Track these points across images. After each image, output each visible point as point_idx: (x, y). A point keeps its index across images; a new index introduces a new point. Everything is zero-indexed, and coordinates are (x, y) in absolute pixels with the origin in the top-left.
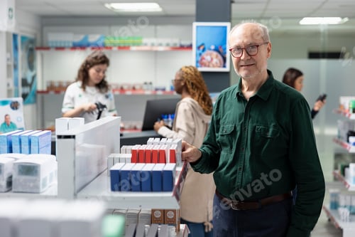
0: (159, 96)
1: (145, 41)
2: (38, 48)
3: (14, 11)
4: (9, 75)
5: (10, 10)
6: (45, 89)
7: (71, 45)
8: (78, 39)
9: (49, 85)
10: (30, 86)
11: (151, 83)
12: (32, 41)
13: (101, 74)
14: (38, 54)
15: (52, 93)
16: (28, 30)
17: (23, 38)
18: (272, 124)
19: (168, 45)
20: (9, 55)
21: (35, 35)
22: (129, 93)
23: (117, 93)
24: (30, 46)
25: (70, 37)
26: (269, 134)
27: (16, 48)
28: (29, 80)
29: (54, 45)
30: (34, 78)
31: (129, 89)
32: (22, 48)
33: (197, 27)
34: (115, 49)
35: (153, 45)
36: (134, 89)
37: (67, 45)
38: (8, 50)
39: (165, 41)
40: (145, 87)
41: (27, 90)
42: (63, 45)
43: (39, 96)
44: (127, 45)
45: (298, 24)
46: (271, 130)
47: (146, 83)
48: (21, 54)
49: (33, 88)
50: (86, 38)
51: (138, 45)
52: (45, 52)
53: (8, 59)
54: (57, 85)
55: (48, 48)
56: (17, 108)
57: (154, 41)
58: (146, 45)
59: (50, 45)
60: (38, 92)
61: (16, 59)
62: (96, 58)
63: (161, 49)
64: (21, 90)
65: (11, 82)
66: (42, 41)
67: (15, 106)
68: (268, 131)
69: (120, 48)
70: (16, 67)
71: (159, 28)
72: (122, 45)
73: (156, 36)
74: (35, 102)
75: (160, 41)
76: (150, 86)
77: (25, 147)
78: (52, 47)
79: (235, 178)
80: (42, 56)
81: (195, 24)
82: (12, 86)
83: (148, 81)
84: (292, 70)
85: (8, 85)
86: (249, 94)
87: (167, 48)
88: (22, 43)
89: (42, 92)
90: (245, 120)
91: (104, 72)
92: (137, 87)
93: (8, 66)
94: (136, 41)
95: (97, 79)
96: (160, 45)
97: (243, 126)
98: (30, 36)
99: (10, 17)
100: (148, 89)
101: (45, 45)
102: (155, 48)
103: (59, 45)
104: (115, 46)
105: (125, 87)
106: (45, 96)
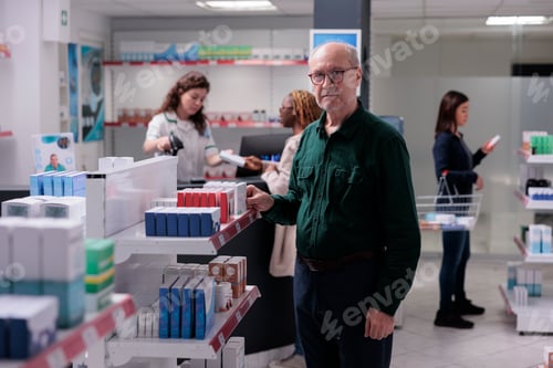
0: (276, 129)
1: (255, 52)
2: (106, 63)
3: (69, 14)
4: (62, 102)
5: (64, 13)
6: (116, 120)
7: (152, 58)
8: (162, 49)
9: (121, 114)
10: (95, 115)
11: (263, 112)
12: (97, 53)
13: (198, 102)
14: (107, 71)
15: (125, 125)
16: (91, 37)
17: (84, 49)
18: (356, 167)
19: (287, 57)
20: (62, 74)
21: (103, 43)
22: (232, 125)
23: (216, 125)
24: (95, 60)
25: (150, 48)
26: (351, 180)
27: (74, 63)
28: (94, 109)
29: (129, 58)
30: (100, 104)
31: (232, 121)
32: (83, 63)
33: (315, 35)
34: (213, 63)
35: (266, 57)
36: (240, 119)
37: (146, 58)
38: (61, 68)
39: (282, 52)
40: (255, 117)
41: (90, 121)
42: (140, 58)
43: (108, 129)
44: (229, 58)
45: (484, 25)
46: (353, 174)
47: (256, 112)
48: (82, 71)
49: (99, 118)
50: (173, 48)
51: (246, 57)
52: (115, 68)
53: (62, 80)
54: (132, 114)
55: (120, 63)
56: (66, 147)
57: (268, 51)
58: (256, 57)
59: (123, 58)
60: (106, 124)
61: (74, 79)
62: (192, 79)
63: (277, 63)
64: (82, 122)
65: (66, 111)
66: (112, 52)
67: (63, 143)
68: (350, 175)
69: (220, 62)
70: (73, 90)
71: (275, 32)
72: (222, 58)
73: (271, 46)
74: (102, 138)
75: (277, 52)
76: (262, 115)
77: (58, 188)
78: (126, 61)
79: (310, 232)
80: (112, 73)
81: (313, 32)
82: (67, 116)
83: (260, 108)
84: (452, 94)
85: (62, 115)
86: (331, 129)
87: (287, 62)
88: (83, 56)
89: (112, 124)
90: (325, 161)
91: (202, 100)
92: (244, 118)
93: (62, 89)
94: (242, 52)
95: (191, 108)
96: (277, 57)
97: (322, 169)
98: (95, 45)
99: (64, 23)
100: (259, 121)
101: (116, 59)
102: (269, 63)
103: (134, 58)
104: (213, 59)
105: (227, 118)
106: (116, 128)
